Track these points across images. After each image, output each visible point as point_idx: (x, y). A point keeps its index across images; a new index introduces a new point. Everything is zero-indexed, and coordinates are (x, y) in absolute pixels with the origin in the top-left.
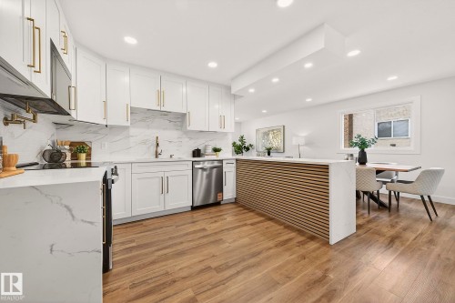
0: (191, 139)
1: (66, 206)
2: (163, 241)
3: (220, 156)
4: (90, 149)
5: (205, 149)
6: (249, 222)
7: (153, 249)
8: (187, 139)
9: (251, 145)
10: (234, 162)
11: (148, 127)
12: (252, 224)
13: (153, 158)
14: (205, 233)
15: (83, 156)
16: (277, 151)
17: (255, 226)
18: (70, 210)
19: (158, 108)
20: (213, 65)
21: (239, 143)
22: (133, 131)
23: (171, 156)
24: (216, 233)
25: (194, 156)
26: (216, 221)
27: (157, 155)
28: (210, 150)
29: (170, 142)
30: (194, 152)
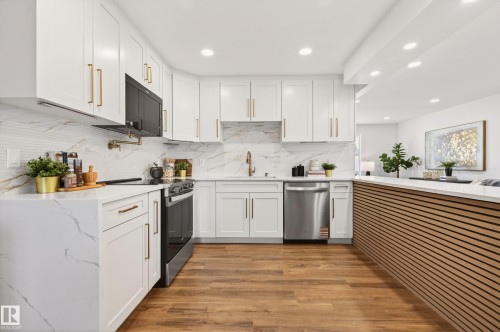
0: (291, 153)
1: (75, 219)
2: (228, 272)
3: (334, 175)
4: (190, 166)
5: (310, 166)
6: (350, 280)
7: (214, 278)
8: (287, 154)
9: (414, 159)
10: (350, 185)
11: (242, 142)
12: (353, 285)
13: (246, 176)
14: (279, 278)
15: (183, 172)
16: (469, 168)
17: (356, 290)
18: (77, 223)
19: (248, 120)
20: (305, 51)
21: (391, 156)
22: (227, 147)
23: (266, 174)
24: (291, 282)
25: (294, 175)
26: (302, 266)
27: (251, 172)
28: (317, 167)
29: (266, 157)
30: (294, 169)
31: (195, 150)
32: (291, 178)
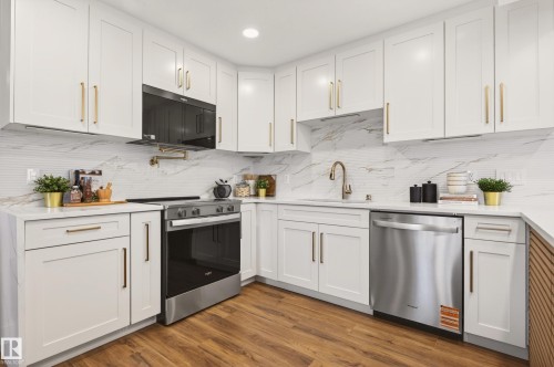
4: (273, 183)
5: (448, 184)
15: (262, 191)
19: (331, 114)
22: (316, 157)
23: (368, 197)
29: (370, 170)
30: (413, 190)
31: (279, 163)
32: (408, 206)
